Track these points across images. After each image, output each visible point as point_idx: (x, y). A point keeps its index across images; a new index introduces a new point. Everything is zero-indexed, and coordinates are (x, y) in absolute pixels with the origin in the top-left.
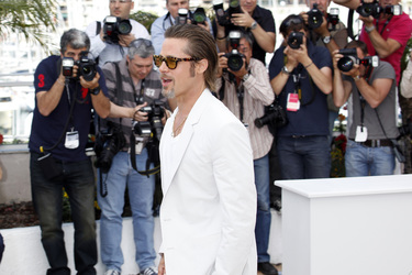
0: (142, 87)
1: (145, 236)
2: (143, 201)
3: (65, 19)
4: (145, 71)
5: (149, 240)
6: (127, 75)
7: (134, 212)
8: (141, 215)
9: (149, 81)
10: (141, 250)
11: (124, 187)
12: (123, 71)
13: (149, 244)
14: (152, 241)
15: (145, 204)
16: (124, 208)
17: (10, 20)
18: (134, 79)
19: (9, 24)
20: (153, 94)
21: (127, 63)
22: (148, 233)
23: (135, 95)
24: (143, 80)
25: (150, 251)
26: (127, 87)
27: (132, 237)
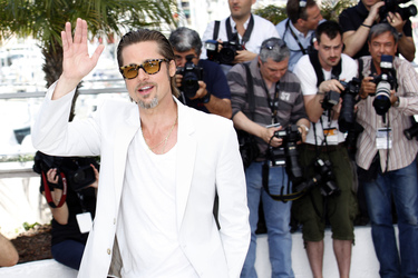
0: (277, 91)
1: (282, 255)
2: (279, 216)
3: (187, 16)
4: (279, 75)
5: (286, 259)
6: (259, 78)
7: (270, 229)
8: (278, 231)
9: (284, 84)
10: (277, 270)
11: (258, 201)
12: (254, 74)
13: (287, 264)
14: (290, 260)
15: (282, 220)
16: (258, 225)
17: (128, 18)
18: (266, 81)
19: (127, 22)
20: (288, 99)
21: (259, 65)
22: (285, 252)
23: (269, 100)
24: (278, 83)
25: (288, 272)
26: (259, 91)
27: (267, 256)
